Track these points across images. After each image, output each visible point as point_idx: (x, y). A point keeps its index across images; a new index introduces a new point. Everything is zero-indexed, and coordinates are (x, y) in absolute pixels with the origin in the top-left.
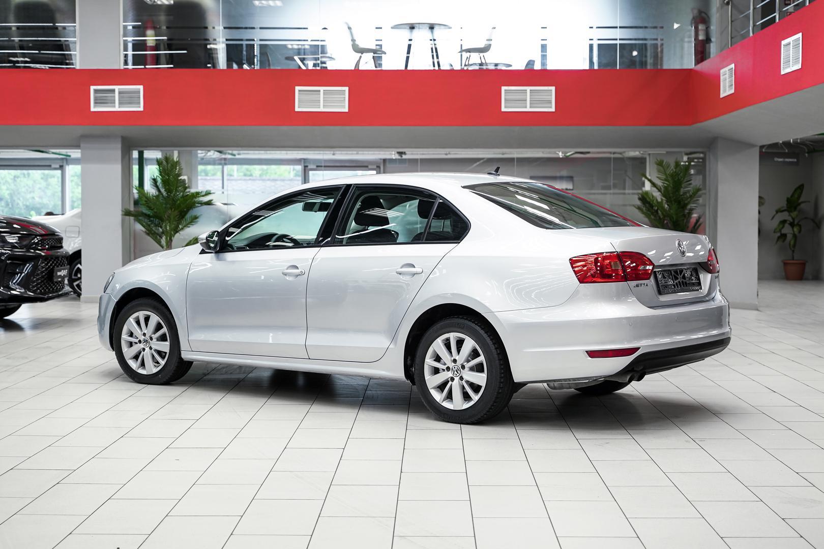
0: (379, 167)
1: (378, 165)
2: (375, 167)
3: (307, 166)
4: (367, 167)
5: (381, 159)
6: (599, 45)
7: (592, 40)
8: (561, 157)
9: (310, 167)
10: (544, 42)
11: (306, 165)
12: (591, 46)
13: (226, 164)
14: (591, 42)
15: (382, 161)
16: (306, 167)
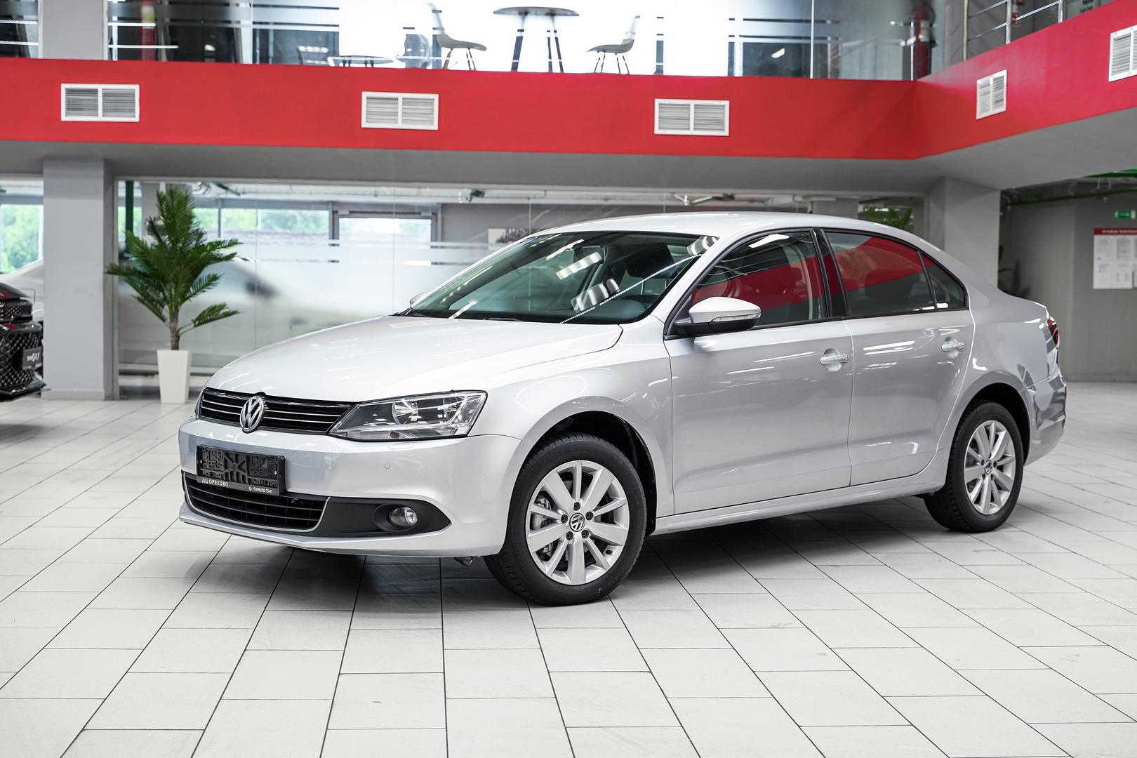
0: (435, 214)
1: (434, 212)
2: (430, 214)
3: (337, 212)
4: (419, 213)
5: (438, 204)
6: (745, 45)
7: (733, 36)
8: (686, 204)
9: (341, 212)
10: (660, 38)
11: (335, 209)
12: (731, 45)
13: (224, 206)
14: (731, 40)
15: (440, 206)
16: (334, 212)
